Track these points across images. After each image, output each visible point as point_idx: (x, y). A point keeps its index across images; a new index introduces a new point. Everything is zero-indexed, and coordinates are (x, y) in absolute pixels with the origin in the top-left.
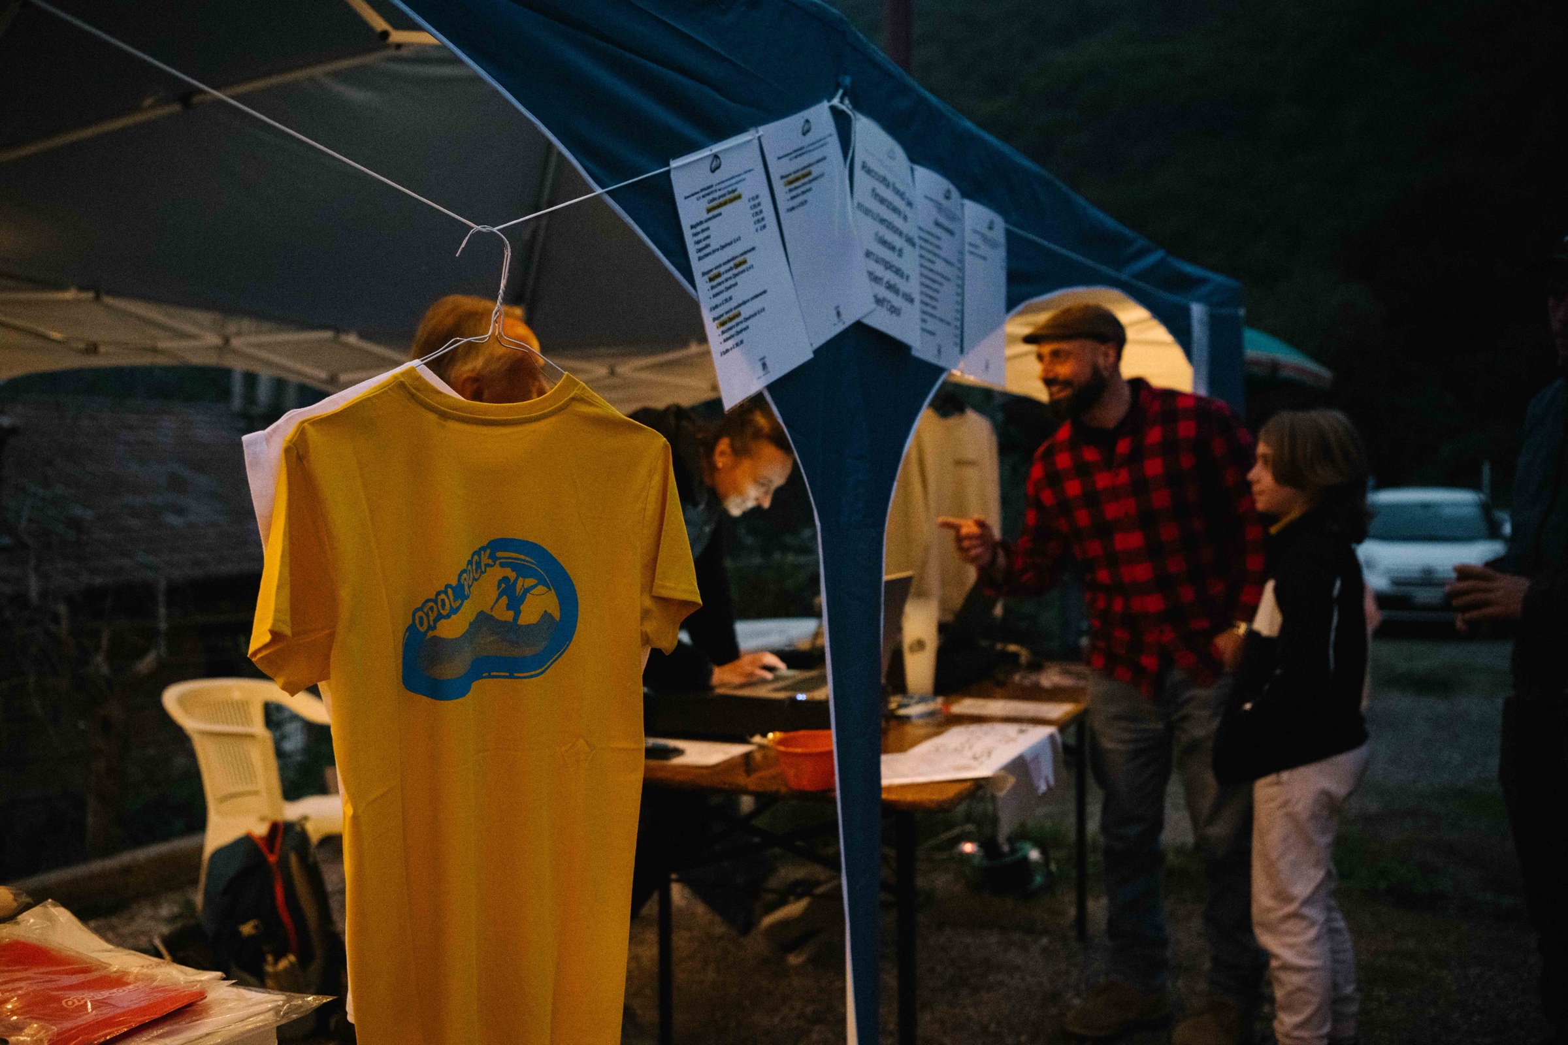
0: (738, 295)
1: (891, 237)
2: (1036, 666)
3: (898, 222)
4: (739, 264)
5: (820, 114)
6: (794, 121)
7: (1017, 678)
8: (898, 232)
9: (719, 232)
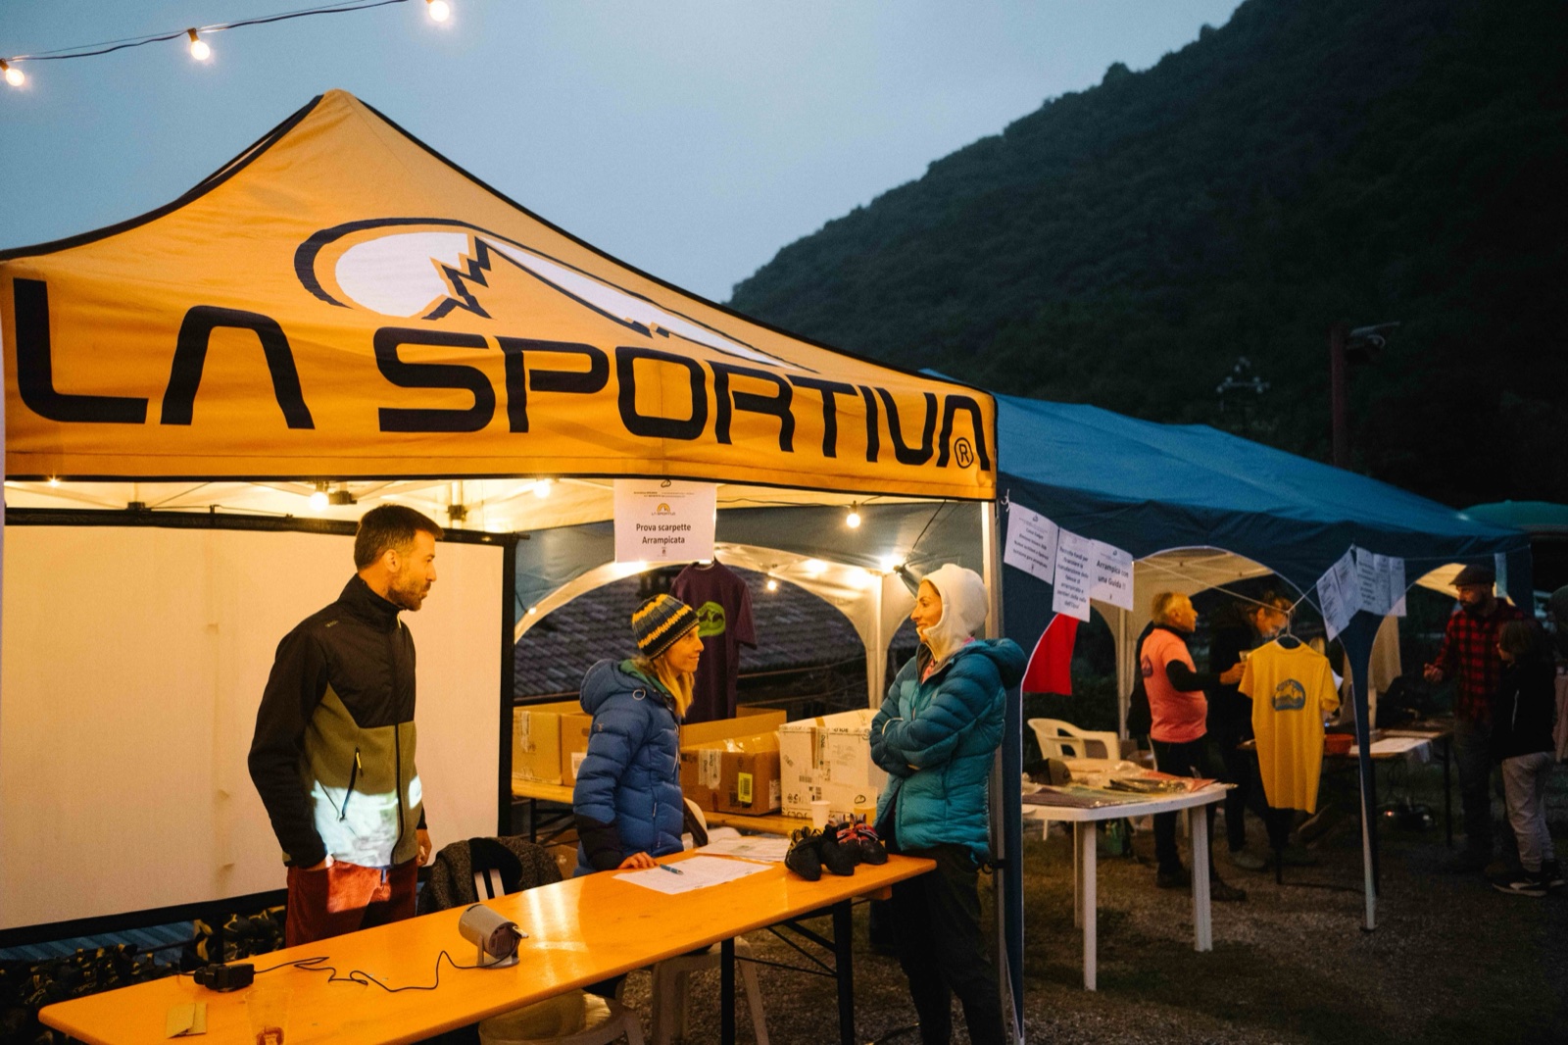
0: (1331, 611)
1: (1368, 581)
2: (1425, 720)
3: (1370, 576)
4: (1331, 603)
5: (1348, 555)
6: (1341, 561)
7: (1414, 723)
8: (1369, 579)
9: (1327, 594)
